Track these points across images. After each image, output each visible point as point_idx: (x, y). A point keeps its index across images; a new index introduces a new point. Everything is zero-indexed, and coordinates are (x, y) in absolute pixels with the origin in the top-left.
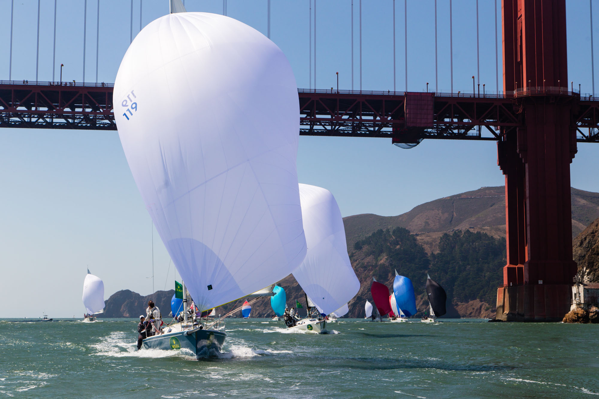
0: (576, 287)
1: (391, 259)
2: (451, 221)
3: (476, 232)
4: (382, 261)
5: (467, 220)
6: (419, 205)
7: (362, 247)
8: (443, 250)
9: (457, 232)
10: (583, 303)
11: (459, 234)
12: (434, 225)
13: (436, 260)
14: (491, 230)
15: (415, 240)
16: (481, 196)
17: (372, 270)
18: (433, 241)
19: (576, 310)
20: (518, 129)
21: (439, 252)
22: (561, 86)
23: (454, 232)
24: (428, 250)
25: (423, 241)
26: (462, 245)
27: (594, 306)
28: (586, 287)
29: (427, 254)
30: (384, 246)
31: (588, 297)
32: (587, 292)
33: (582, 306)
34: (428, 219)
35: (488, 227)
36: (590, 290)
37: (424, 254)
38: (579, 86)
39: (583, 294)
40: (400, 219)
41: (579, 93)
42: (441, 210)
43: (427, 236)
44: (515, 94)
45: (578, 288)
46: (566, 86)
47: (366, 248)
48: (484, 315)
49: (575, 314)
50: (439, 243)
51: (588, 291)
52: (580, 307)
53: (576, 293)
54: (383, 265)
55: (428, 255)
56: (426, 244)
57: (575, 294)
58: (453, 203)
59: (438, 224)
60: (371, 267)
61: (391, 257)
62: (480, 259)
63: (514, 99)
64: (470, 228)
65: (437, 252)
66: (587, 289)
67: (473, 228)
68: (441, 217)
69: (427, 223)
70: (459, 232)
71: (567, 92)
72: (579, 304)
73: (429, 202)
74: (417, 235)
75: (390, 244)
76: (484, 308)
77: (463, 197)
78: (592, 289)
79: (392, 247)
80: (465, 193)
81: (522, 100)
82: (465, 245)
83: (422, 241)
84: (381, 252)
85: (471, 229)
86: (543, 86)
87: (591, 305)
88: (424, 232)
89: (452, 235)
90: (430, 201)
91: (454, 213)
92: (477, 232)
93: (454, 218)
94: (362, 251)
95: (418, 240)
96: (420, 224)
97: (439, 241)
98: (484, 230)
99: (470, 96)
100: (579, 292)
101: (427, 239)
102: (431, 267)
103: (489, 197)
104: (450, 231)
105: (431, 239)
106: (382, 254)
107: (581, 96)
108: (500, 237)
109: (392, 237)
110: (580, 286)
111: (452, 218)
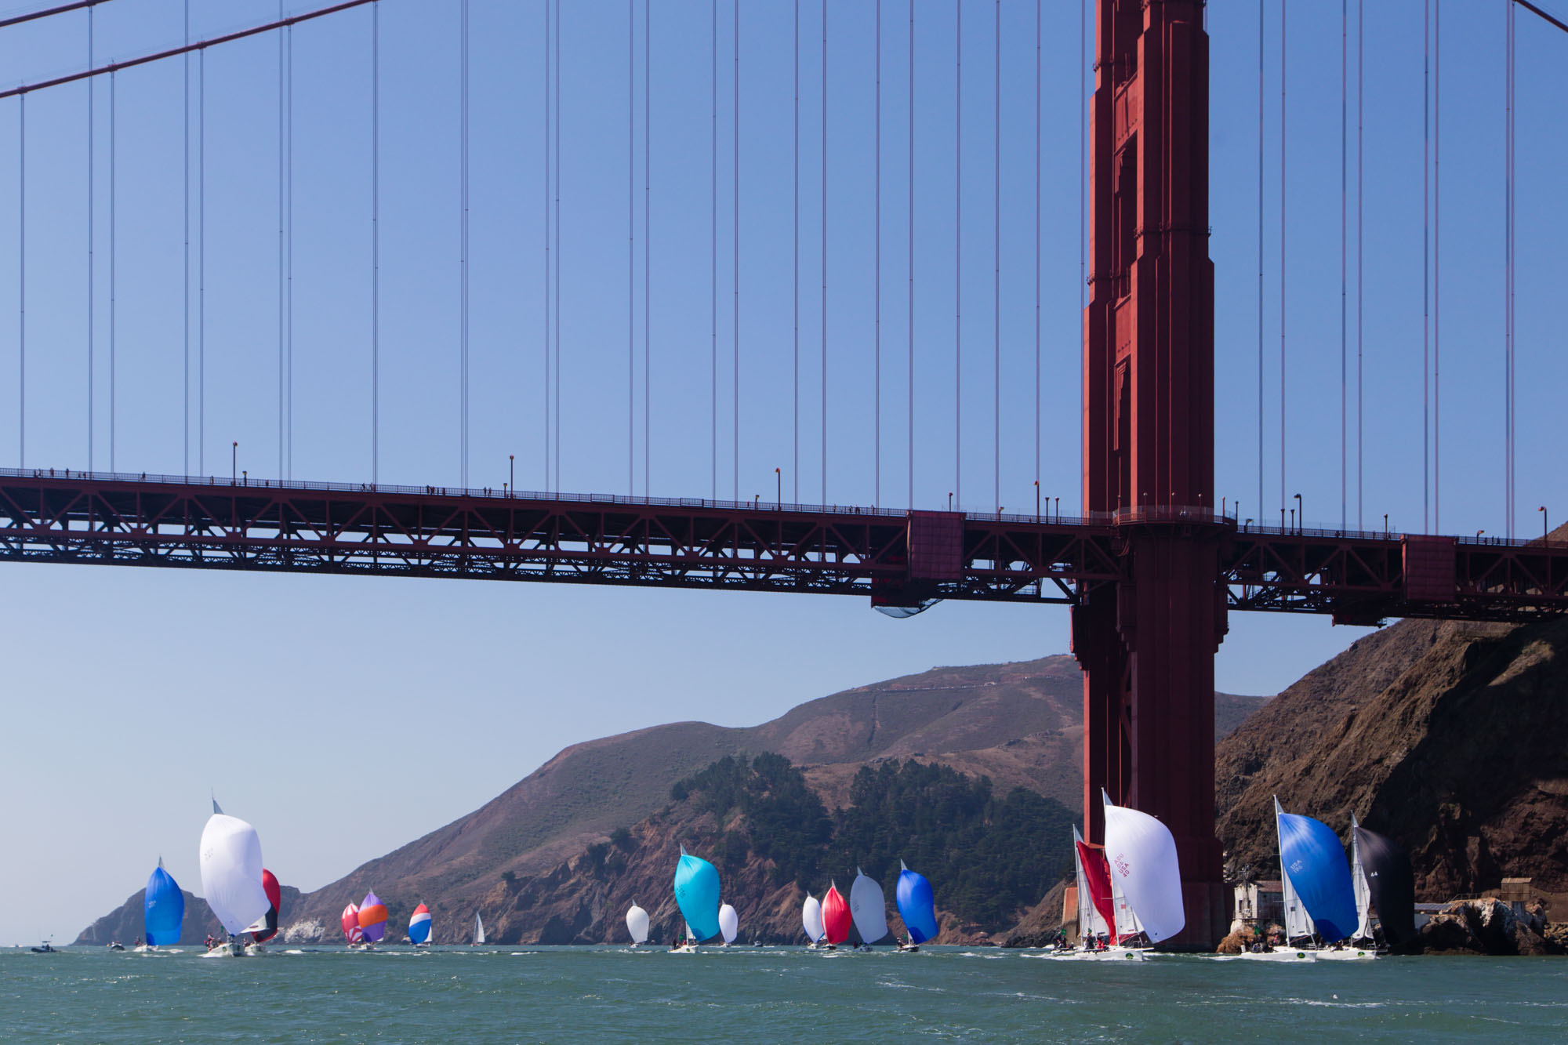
0: (1243, 889)
1: (753, 820)
2: (871, 739)
3: (928, 764)
4: (732, 825)
5: (906, 737)
6: (801, 705)
7: (689, 793)
8: (859, 801)
9: (888, 763)
10: (1256, 917)
11: (892, 767)
12: (835, 748)
13: (847, 822)
14: (958, 760)
15: (801, 779)
16: (933, 686)
17: (711, 843)
18: (838, 782)
19: (1243, 931)
20: (1118, 586)
21: (852, 806)
22: (1203, 505)
23: (882, 763)
24: (828, 802)
25: (818, 781)
26: (900, 791)
27: (1276, 923)
28: (1261, 889)
29: (825, 809)
30: (736, 792)
31: (1265, 907)
32: (1263, 899)
33: (1254, 923)
34: (822, 734)
35: (952, 752)
36: (1268, 895)
37: (821, 811)
38: (1235, 505)
39: (1256, 902)
40: (762, 733)
41: (1234, 518)
42: (849, 714)
43: (826, 772)
44: (1116, 518)
45: (1247, 890)
46: (1211, 504)
47: (696, 797)
48: (947, 938)
49: (1241, 937)
50: (852, 787)
51: (1265, 896)
52: (1250, 926)
53: (1242, 899)
54: (735, 834)
55: (826, 811)
56: (825, 789)
57: (1241, 902)
58: (874, 701)
59: (842, 744)
60: (709, 838)
61: (752, 817)
62: (939, 822)
63: (1114, 528)
64: (916, 755)
65: (847, 806)
66: (1264, 893)
67: (922, 755)
68: (849, 730)
69: (819, 744)
70: (891, 763)
71: (1212, 516)
72: (1247, 921)
73: (822, 699)
74: (804, 769)
75: (749, 788)
76: (946, 924)
77: (894, 687)
78: (1271, 893)
79: (752, 795)
80: (899, 679)
81: (1129, 530)
82: (906, 791)
83: (815, 782)
84: (730, 804)
85: (918, 757)
86: (1168, 504)
87: (1269, 921)
88: (819, 764)
89: (878, 769)
90: (825, 696)
91: (877, 722)
92: (932, 765)
93: (876, 732)
94: (689, 803)
95: (807, 781)
96: (806, 746)
97: (852, 783)
98: (944, 759)
99: (1030, 520)
100: (1248, 898)
101: (825, 778)
102: (836, 837)
103: (950, 689)
104: (873, 762)
105: (834, 779)
106: (732, 808)
107: (1239, 523)
108: (977, 774)
109: (751, 773)
110: (1250, 887)
111: (873, 733)
